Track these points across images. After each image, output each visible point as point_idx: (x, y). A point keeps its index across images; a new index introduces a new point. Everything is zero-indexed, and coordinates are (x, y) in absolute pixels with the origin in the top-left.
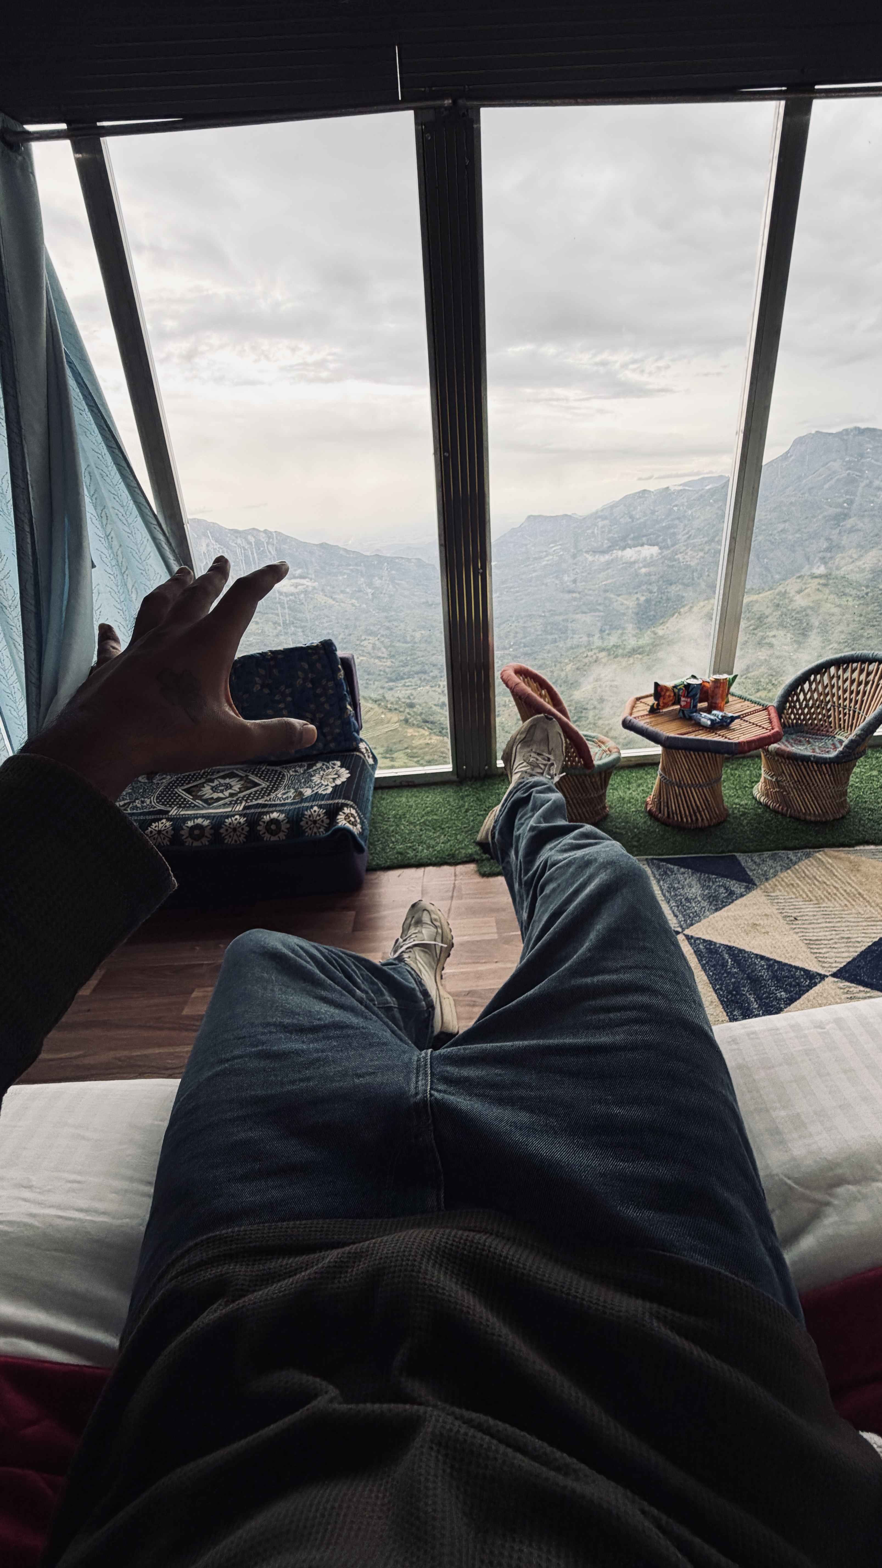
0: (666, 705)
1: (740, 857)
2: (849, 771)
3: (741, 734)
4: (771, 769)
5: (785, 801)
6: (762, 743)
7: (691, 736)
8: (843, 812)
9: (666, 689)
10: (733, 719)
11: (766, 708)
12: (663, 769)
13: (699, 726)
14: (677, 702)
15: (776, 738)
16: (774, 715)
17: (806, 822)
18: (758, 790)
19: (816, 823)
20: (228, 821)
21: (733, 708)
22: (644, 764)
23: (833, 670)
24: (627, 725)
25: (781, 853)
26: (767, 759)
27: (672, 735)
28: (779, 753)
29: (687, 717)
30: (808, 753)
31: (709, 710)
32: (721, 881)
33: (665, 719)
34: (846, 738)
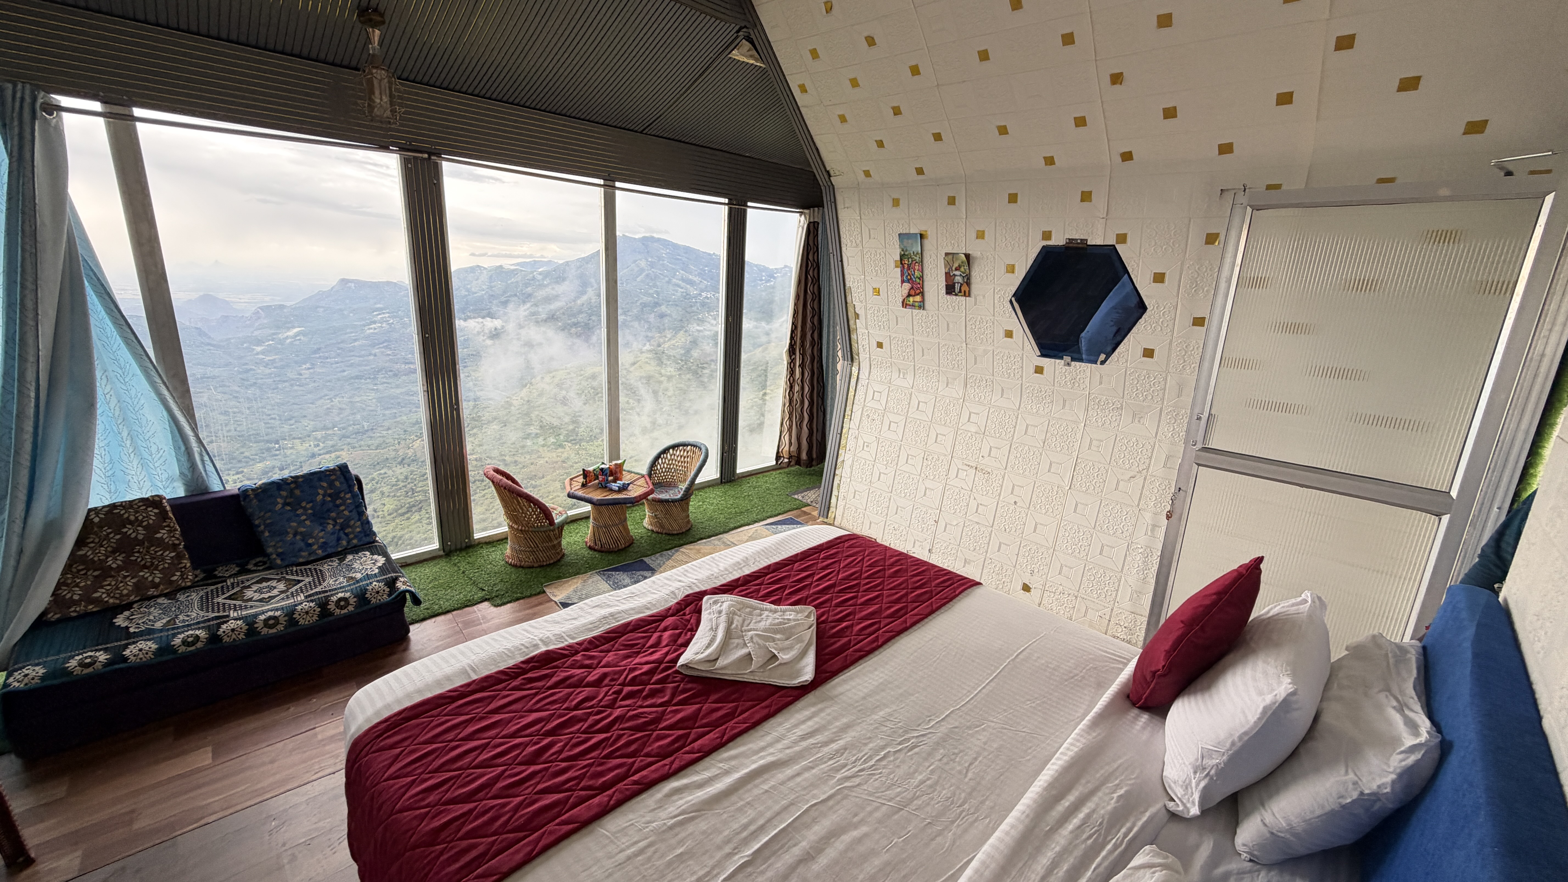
0: (590, 481)
1: (646, 559)
2: (688, 504)
3: (634, 492)
4: (650, 509)
5: (661, 526)
6: (645, 496)
7: (610, 497)
8: (689, 526)
9: (590, 472)
10: (629, 484)
11: (643, 476)
12: (594, 519)
13: (611, 490)
14: (597, 478)
15: (651, 492)
16: (648, 479)
17: (673, 535)
18: (646, 523)
19: (677, 534)
20: (299, 608)
21: (626, 479)
22: (585, 518)
23: (671, 451)
24: (570, 496)
25: (665, 553)
26: (648, 504)
27: (599, 498)
28: (654, 500)
29: (604, 487)
30: (667, 497)
31: (615, 481)
32: (638, 573)
33: (591, 490)
34: (683, 486)
